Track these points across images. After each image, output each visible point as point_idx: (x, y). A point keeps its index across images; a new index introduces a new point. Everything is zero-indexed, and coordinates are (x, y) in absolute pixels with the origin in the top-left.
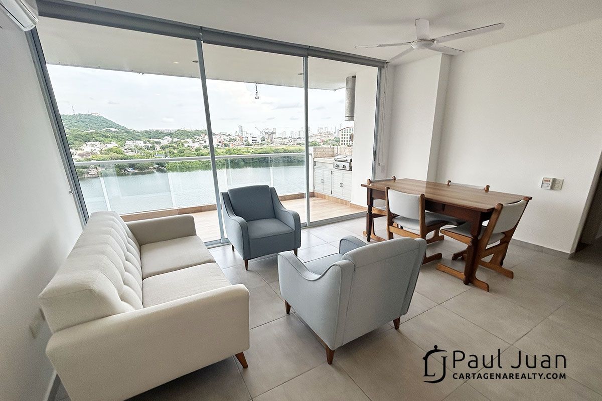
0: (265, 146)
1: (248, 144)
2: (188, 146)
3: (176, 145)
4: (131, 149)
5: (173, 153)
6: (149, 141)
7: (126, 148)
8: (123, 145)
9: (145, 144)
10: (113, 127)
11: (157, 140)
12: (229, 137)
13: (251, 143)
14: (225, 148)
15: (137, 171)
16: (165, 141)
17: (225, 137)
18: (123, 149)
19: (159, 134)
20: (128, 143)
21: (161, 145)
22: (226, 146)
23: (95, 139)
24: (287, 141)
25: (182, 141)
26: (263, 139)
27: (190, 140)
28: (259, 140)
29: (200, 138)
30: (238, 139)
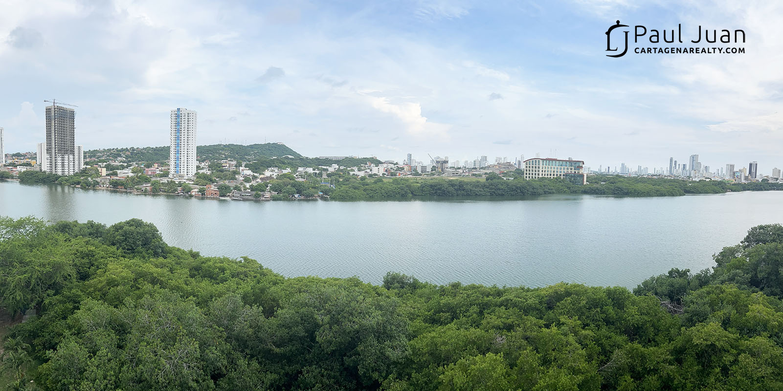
0: (435, 176)
1: (417, 174)
2: (354, 174)
3: (342, 173)
4: (301, 176)
5: (339, 181)
6: (318, 168)
7: (297, 174)
8: (295, 171)
9: (314, 171)
10: (291, 155)
11: (325, 167)
12: (396, 166)
13: (420, 173)
14: (391, 178)
15: (302, 197)
16: (332, 169)
17: (392, 166)
18: (295, 175)
19: (328, 162)
20: (300, 169)
21: (328, 172)
22: (392, 175)
23: (275, 165)
24: (461, 171)
25: (348, 169)
26: (434, 168)
27: (356, 169)
28: (429, 169)
29: (366, 166)
30: (406, 168)
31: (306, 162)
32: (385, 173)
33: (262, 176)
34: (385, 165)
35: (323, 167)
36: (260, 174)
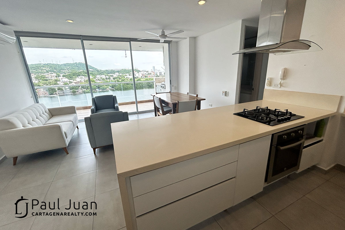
1: (157, 76)
2: (127, 77)
3: (121, 77)
5: (119, 81)
6: (108, 75)
8: (95, 78)
13: (159, 75)
15: (101, 90)
17: (146, 73)
18: (95, 80)
19: (113, 72)
22: (146, 77)
23: (82, 75)
25: (124, 75)
27: (128, 74)
28: (163, 74)
30: (152, 73)
31: (101, 73)
32: (142, 76)
33: (75, 81)
34: (142, 72)
35: (111, 74)
36: (74, 80)
